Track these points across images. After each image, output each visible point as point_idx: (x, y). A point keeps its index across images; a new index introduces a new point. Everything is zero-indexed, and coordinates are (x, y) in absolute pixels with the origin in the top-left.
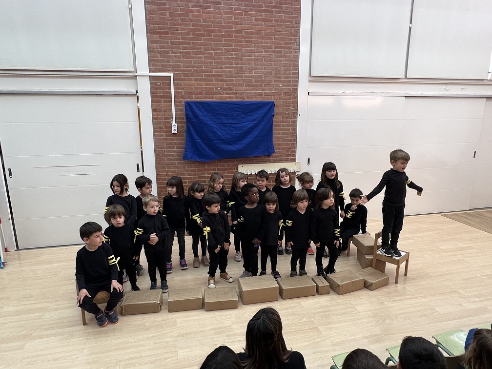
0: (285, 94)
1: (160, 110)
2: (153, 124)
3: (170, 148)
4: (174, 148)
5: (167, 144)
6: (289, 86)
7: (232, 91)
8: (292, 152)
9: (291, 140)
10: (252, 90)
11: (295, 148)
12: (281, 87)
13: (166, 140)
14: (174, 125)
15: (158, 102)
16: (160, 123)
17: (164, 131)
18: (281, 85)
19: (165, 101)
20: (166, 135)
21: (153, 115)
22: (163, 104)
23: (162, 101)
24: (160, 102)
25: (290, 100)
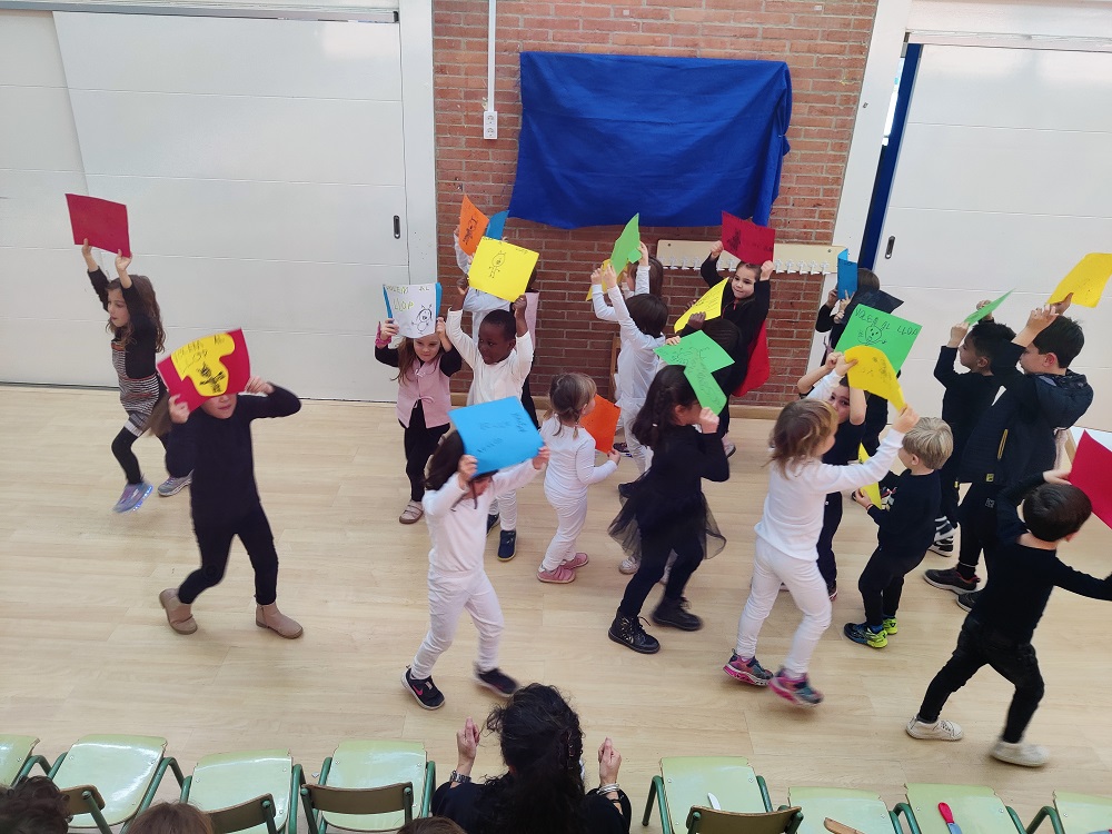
0: (829, 36)
1: (456, 71)
2: (436, 109)
3: (475, 177)
4: (487, 179)
5: (468, 168)
6: (846, 11)
7: (664, 21)
8: (822, 216)
9: (825, 181)
10: (726, 19)
11: (835, 204)
12: (818, 12)
13: (468, 155)
14: (491, 117)
15: (452, 48)
16: (452, 107)
17: (463, 131)
18: (818, 8)
19: (470, 46)
20: (468, 141)
21: (435, 84)
22: (463, 53)
23: (463, 46)
24: (456, 46)
25: (840, 57)
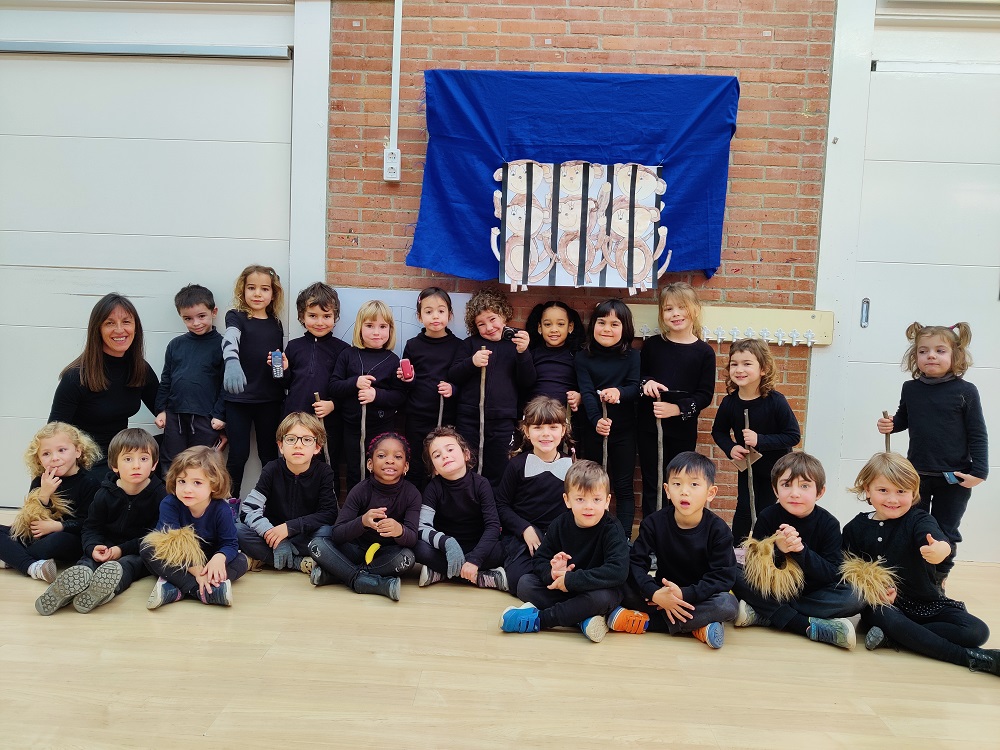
0: (783, 64)
1: (354, 107)
2: (330, 149)
3: (374, 229)
4: (386, 230)
5: (365, 218)
6: (801, 37)
7: (592, 50)
8: (799, 273)
9: (797, 231)
10: (663, 47)
11: (812, 258)
12: (768, 38)
13: (366, 203)
14: (393, 155)
15: (350, 82)
16: (349, 148)
17: (360, 174)
18: (767, 34)
19: (371, 80)
20: (366, 186)
21: (330, 122)
22: (364, 88)
23: (363, 80)
24: (357, 81)
25: (799, 87)
